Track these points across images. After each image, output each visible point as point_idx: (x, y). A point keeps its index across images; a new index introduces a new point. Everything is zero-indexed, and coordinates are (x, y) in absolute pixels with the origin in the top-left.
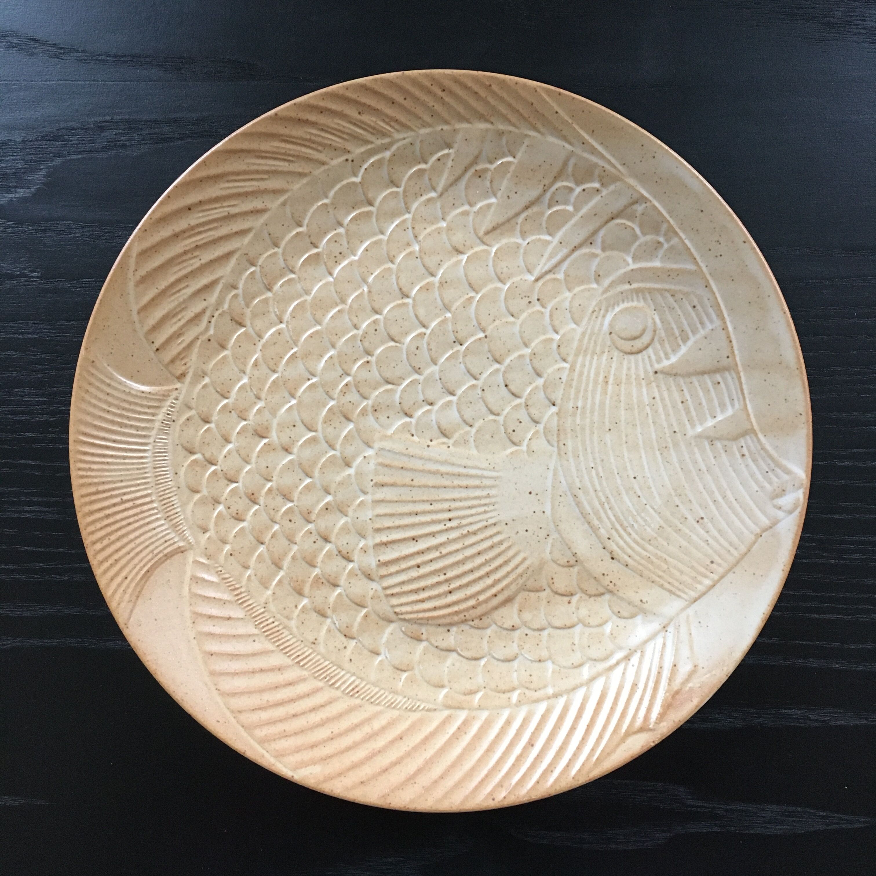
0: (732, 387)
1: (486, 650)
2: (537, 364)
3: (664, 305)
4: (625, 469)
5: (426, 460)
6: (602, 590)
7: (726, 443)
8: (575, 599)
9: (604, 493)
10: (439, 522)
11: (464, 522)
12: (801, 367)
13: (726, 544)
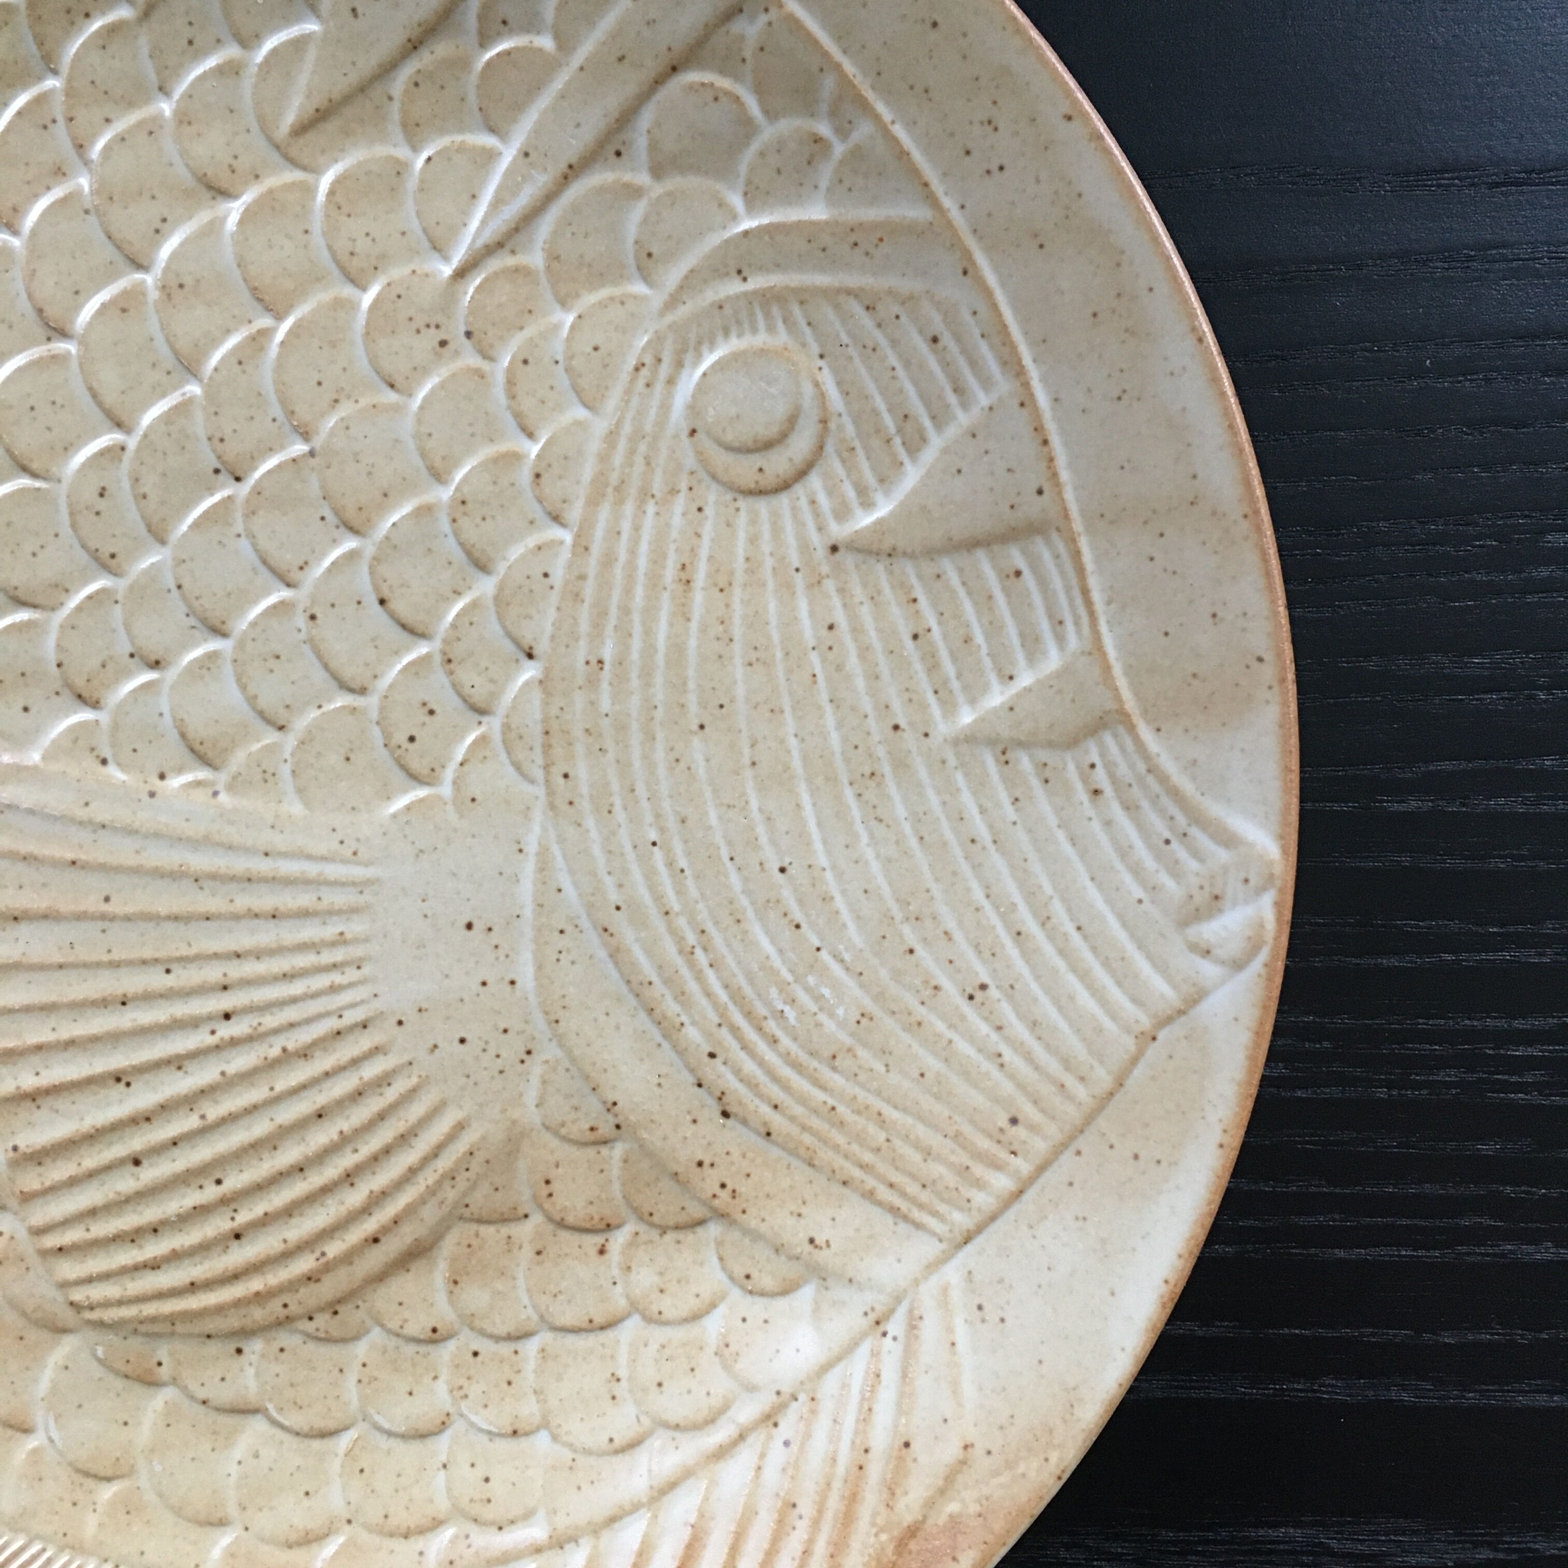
0: (1057, 583)
1: (355, 1403)
2: (472, 532)
3: (845, 339)
4: (753, 843)
5: (146, 837)
6: (696, 1211)
7: (1043, 755)
8: (618, 1240)
9: (692, 922)
10: (194, 1023)
11: (270, 1021)
12: (1257, 512)
13: (1054, 1066)
